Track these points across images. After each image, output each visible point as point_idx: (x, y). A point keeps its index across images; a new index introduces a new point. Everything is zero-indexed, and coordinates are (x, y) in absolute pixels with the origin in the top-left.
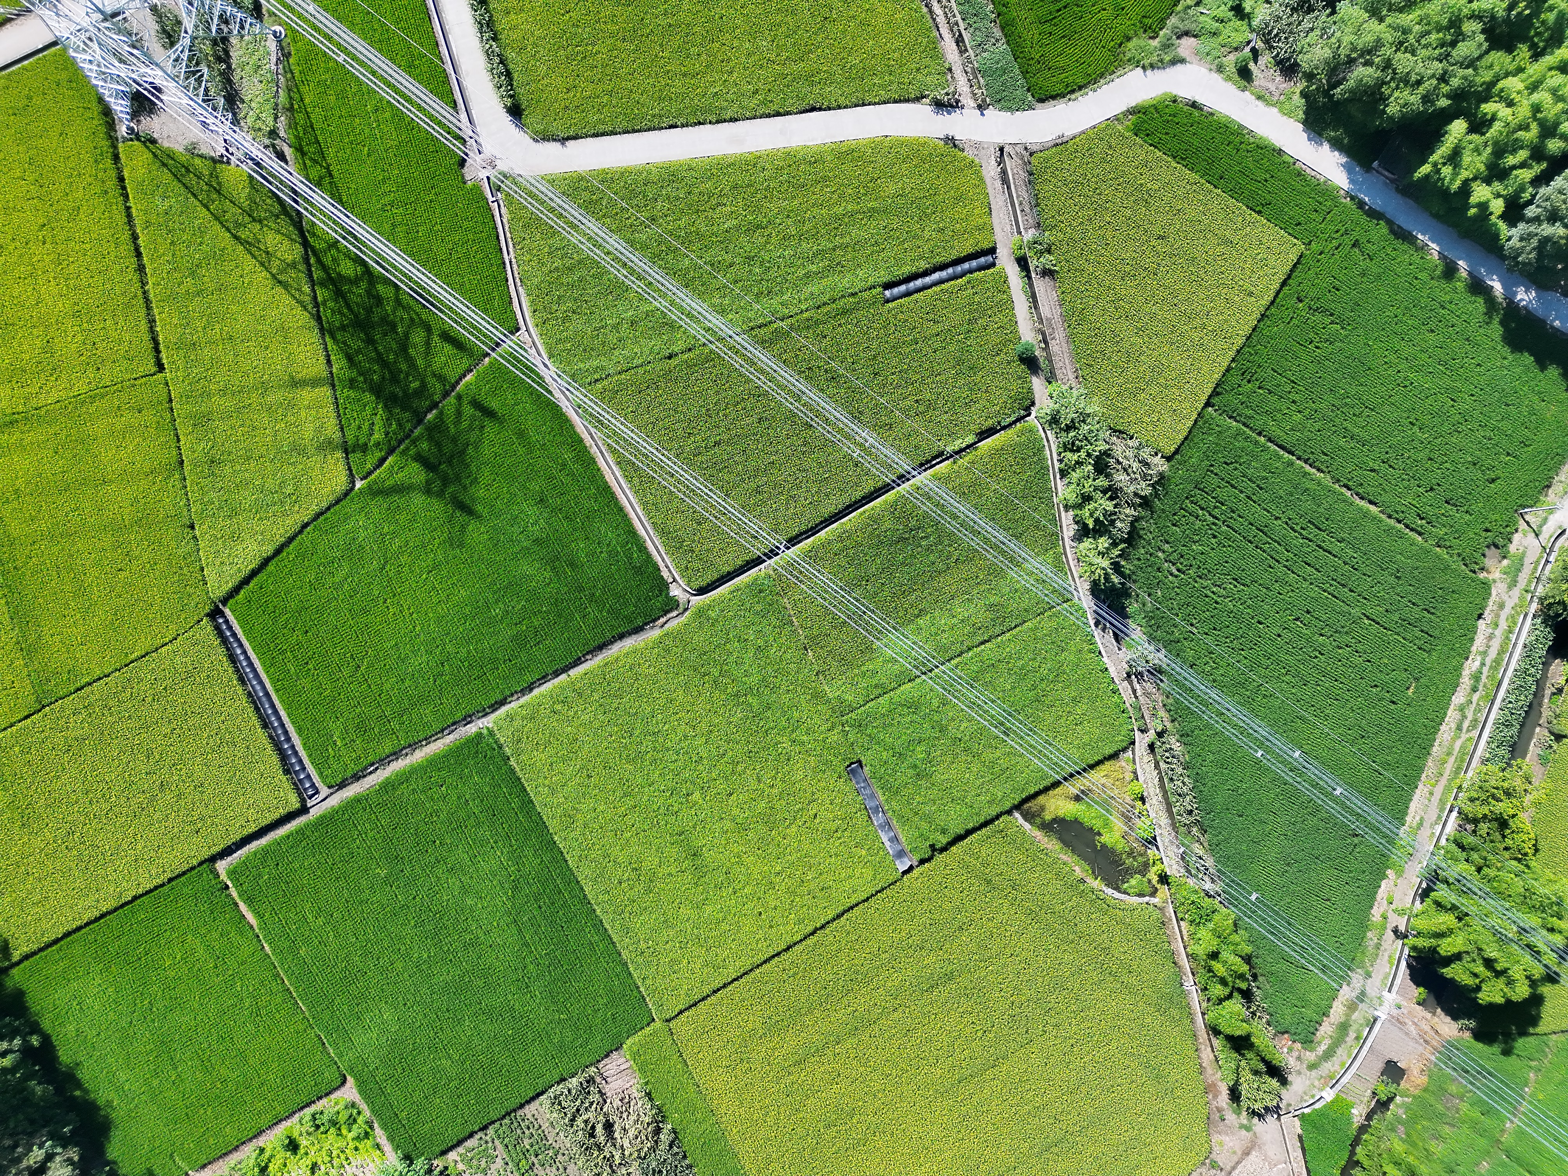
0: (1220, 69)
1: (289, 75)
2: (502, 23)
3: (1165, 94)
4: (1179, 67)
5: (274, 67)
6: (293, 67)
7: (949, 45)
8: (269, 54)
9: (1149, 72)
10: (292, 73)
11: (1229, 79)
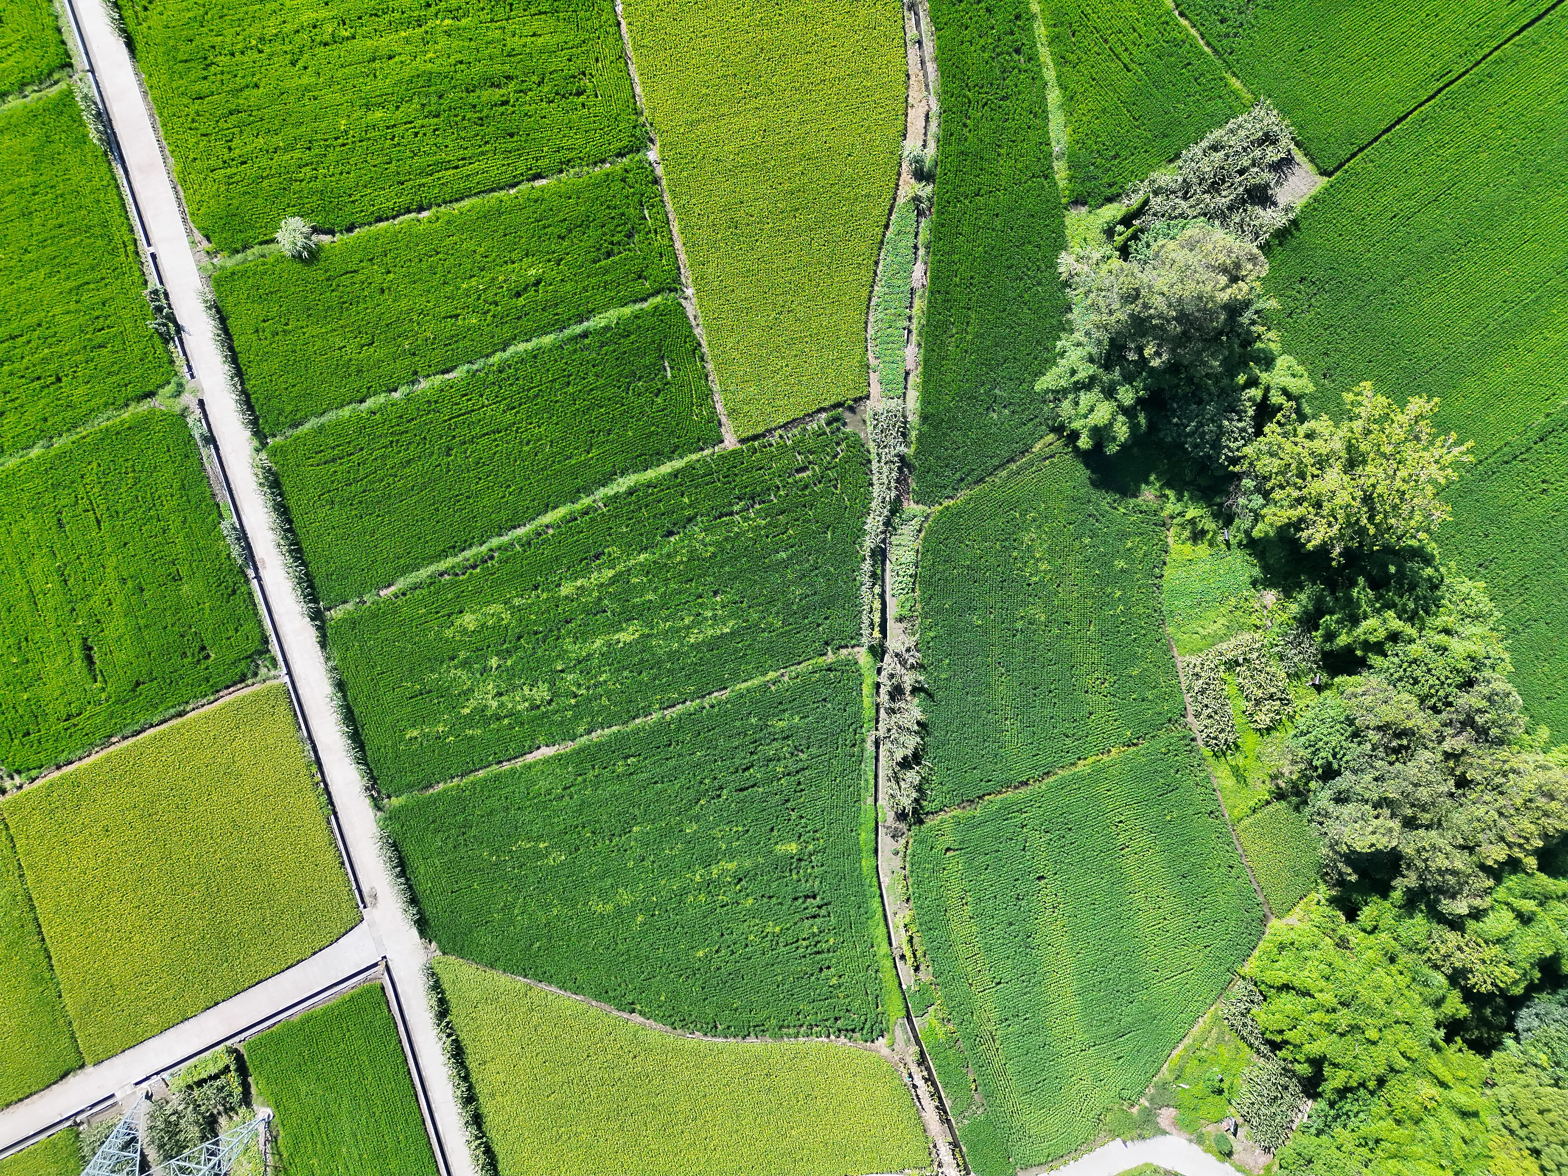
0: (1200, 1140)
1: (277, 1157)
2: (487, 1107)
3: (1147, 1165)
4: (1160, 1139)
5: (262, 1147)
6: (282, 1149)
7: (931, 1116)
8: (257, 1135)
9: (1129, 1143)
10: (281, 1156)
11: (1208, 1150)
